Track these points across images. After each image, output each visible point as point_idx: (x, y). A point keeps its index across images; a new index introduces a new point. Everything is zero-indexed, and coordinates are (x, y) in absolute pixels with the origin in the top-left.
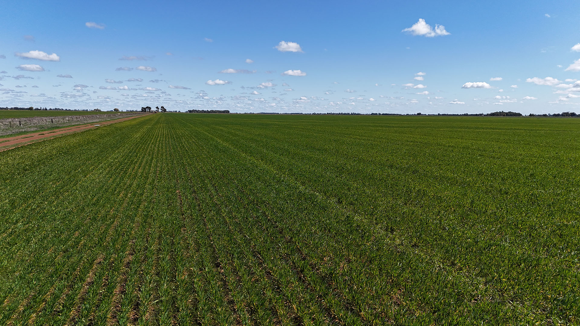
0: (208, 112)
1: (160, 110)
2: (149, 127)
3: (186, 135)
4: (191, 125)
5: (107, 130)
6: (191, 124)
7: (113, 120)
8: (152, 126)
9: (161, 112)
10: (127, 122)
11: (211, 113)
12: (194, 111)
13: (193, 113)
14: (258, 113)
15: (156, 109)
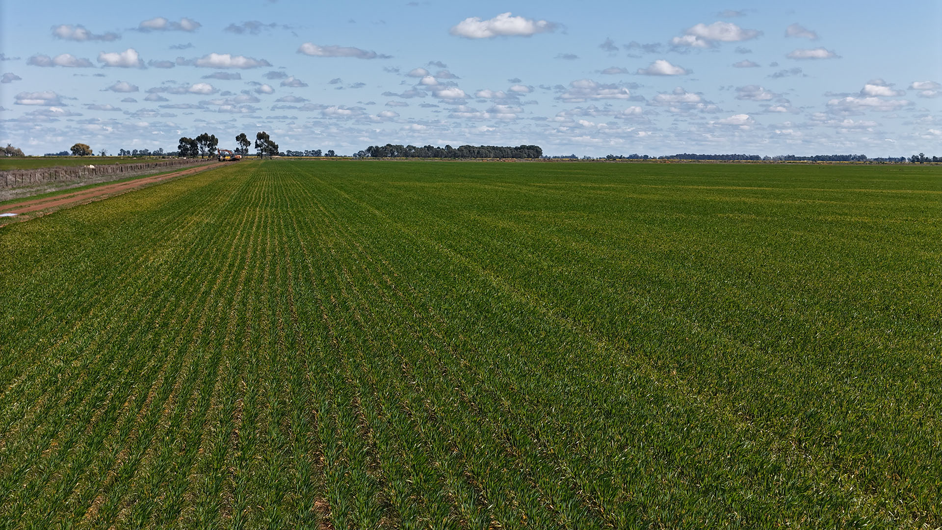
0: (449, 153)
1: (252, 150)
2: (206, 221)
3: (356, 256)
4: (377, 212)
5: (43, 235)
6: (378, 209)
7: (66, 191)
8: (220, 217)
9: (258, 155)
10: (121, 201)
11: (464, 161)
12: (389, 150)
13: (388, 159)
14: (668, 158)
15: (237, 145)
